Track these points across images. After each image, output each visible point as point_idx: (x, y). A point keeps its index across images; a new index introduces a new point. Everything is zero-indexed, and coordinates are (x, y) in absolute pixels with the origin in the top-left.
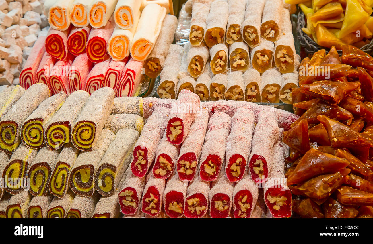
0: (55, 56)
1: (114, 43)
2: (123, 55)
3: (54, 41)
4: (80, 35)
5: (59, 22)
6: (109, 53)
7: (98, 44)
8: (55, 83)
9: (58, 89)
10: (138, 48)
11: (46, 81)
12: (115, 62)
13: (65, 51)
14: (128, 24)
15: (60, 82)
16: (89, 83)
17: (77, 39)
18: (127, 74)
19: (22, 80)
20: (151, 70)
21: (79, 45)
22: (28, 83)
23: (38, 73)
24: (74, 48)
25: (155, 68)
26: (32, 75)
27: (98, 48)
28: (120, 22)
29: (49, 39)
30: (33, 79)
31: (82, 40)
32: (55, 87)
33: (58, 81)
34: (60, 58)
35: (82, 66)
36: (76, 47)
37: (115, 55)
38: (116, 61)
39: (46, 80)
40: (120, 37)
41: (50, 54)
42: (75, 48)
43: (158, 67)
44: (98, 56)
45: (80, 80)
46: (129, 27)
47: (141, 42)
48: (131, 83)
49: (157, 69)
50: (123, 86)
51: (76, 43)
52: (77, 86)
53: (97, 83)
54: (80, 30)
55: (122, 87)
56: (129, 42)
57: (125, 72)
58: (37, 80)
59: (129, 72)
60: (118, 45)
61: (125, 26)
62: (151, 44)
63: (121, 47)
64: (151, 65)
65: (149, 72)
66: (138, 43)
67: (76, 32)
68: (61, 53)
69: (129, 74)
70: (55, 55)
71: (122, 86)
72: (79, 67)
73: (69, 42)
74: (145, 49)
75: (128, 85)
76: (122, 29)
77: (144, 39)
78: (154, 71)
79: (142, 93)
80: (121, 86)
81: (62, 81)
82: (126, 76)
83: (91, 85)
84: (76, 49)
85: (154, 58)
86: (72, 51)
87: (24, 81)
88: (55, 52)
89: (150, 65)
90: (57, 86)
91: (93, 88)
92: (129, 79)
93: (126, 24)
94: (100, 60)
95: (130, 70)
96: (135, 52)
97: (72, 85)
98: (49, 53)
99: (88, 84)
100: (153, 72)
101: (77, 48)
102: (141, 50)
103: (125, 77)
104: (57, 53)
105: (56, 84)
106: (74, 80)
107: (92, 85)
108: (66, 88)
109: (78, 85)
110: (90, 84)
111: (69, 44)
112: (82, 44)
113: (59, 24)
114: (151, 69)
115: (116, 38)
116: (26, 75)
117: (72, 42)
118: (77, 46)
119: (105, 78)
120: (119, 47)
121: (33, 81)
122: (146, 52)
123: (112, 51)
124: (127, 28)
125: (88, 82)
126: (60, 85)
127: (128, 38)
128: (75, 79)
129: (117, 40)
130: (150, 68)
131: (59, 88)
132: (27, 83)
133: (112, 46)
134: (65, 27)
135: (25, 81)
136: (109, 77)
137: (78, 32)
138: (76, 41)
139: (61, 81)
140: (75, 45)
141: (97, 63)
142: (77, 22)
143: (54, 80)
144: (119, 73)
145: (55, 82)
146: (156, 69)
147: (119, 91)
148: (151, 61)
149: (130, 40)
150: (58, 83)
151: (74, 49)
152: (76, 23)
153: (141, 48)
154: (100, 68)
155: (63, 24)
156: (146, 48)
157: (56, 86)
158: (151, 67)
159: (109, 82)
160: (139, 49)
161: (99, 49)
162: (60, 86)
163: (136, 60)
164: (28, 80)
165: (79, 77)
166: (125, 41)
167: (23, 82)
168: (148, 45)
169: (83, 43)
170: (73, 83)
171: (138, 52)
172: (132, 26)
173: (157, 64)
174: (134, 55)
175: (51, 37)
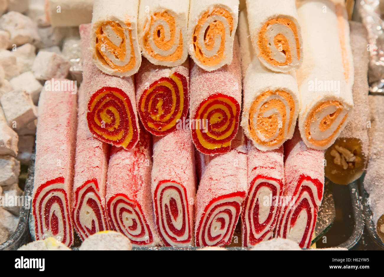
0: (110, 141)
1: (259, 107)
2: (281, 137)
3: (107, 105)
4: (169, 86)
5: (117, 57)
6: (247, 132)
7: (218, 110)
8: (121, 213)
9: (129, 227)
10: (319, 119)
11: (100, 208)
12: (263, 156)
13: (135, 127)
14: (289, 59)
15: (135, 211)
16: (209, 211)
17: (161, 96)
18: (301, 188)
19: (40, 208)
20: (339, 168)
21: (167, 112)
22: (54, 215)
23: (79, 189)
24: (154, 118)
25: (348, 163)
26: (66, 194)
27: (219, 120)
28: (268, 56)
29: (96, 100)
30: (67, 206)
31: (174, 97)
32: (122, 222)
33: (130, 209)
34: (124, 145)
35: (184, 168)
36: (158, 116)
37: (262, 137)
38: (264, 152)
39: (99, 205)
40: (273, 93)
41: (99, 136)
42: (156, 117)
43: (357, 160)
44: (218, 139)
45: (185, 203)
46: (292, 67)
47: (325, 106)
48: (312, 210)
49: (354, 163)
50: (291, 216)
51: (159, 105)
52: (175, 219)
53: (229, 212)
54: (167, 73)
55: (290, 220)
56: (295, 104)
57: (296, 184)
58: (76, 205)
59: (305, 183)
60: (268, 113)
61: (281, 64)
62: (348, 109)
63: (276, 118)
64: (341, 154)
65: (334, 172)
66: (320, 109)
67: (157, 79)
68: (126, 134)
69: (307, 189)
70: (111, 138)
71: (288, 216)
72: (179, 171)
73: (143, 105)
74: (332, 121)
75: (303, 214)
76: (273, 72)
77: (334, 97)
78: (345, 168)
79: (325, 226)
80: (285, 217)
81: (140, 207)
82: (298, 193)
83: (213, 216)
84: (158, 119)
85: (349, 140)
86: (150, 125)
87: (43, 209)
88: (111, 130)
89: (337, 155)
90: (127, 219)
91: (219, 224)
92: (305, 200)
93: (283, 61)
94: (222, 148)
95: (309, 178)
96: (312, 129)
97: (164, 215)
98: (96, 134)
99: (207, 215)
100: (344, 170)
101: (162, 117)
102: (325, 123)
103: (297, 196)
104: (116, 132)
105: (125, 215)
106: (168, 205)
107: (216, 217)
108: (149, 223)
109: (180, 215)
110: (210, 215)
111: (143, 110)
112: (173, 109)
113: (117, 62)
114: (339, 164)
115: (263, 95)
116: (50, 196)
117: (150, 103)
118: (161, 112)
119: (247, 199)
120: (270, 118)
121: (67, 209)
122: (334, 126)
123: (255, 127)
124: (285, 69)
125: (206, 210)
126: (134, 216)
127: (294, 96)
128: (173, 202)
129: (266, 100)
130: (338, 161)
131: (131, 224)
132: (51, 214)
133: (255, 116)
134: (131, 68)
135: (47, 211)
136: (257, 197)
137: (163, 79)
138: (158, 101)
139: (137, 209)
140: (157, 110)
141: (216, 156)
142: (157, 54)
143: (121, 205)
144: (281, 185)
145: (123, 210)
146: (351, 164)
147: (280, 227)
148: (340, 146)
149: (297, 101)
150: (130, 212)
151: (152, 121)
152: (155, 56)
153: (325, 118)
154: (230, 172)
155: (128, 61)
156: (335, 118)
157: (124, 219)
158: (339, 159)
159: (257, 207)
160: (321, 123)
161: (222, 121)
162: (134, 221)
163: (313, 147)
164: (55, 207)
165: (181, 197)
166: (286, 102)
167: (43, 213)
168: (340, 110)
169: (174, 104)
170: (167, 211)
171: (317, 130)
172: (298, 64)
173: (355, 154)
174: (310, 137)
175: (102, 95)
